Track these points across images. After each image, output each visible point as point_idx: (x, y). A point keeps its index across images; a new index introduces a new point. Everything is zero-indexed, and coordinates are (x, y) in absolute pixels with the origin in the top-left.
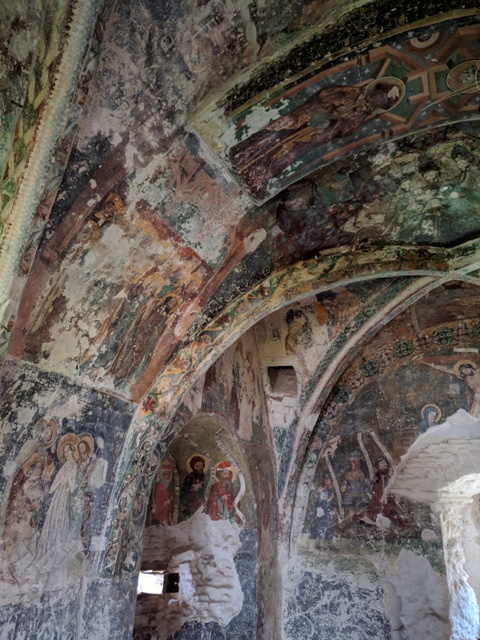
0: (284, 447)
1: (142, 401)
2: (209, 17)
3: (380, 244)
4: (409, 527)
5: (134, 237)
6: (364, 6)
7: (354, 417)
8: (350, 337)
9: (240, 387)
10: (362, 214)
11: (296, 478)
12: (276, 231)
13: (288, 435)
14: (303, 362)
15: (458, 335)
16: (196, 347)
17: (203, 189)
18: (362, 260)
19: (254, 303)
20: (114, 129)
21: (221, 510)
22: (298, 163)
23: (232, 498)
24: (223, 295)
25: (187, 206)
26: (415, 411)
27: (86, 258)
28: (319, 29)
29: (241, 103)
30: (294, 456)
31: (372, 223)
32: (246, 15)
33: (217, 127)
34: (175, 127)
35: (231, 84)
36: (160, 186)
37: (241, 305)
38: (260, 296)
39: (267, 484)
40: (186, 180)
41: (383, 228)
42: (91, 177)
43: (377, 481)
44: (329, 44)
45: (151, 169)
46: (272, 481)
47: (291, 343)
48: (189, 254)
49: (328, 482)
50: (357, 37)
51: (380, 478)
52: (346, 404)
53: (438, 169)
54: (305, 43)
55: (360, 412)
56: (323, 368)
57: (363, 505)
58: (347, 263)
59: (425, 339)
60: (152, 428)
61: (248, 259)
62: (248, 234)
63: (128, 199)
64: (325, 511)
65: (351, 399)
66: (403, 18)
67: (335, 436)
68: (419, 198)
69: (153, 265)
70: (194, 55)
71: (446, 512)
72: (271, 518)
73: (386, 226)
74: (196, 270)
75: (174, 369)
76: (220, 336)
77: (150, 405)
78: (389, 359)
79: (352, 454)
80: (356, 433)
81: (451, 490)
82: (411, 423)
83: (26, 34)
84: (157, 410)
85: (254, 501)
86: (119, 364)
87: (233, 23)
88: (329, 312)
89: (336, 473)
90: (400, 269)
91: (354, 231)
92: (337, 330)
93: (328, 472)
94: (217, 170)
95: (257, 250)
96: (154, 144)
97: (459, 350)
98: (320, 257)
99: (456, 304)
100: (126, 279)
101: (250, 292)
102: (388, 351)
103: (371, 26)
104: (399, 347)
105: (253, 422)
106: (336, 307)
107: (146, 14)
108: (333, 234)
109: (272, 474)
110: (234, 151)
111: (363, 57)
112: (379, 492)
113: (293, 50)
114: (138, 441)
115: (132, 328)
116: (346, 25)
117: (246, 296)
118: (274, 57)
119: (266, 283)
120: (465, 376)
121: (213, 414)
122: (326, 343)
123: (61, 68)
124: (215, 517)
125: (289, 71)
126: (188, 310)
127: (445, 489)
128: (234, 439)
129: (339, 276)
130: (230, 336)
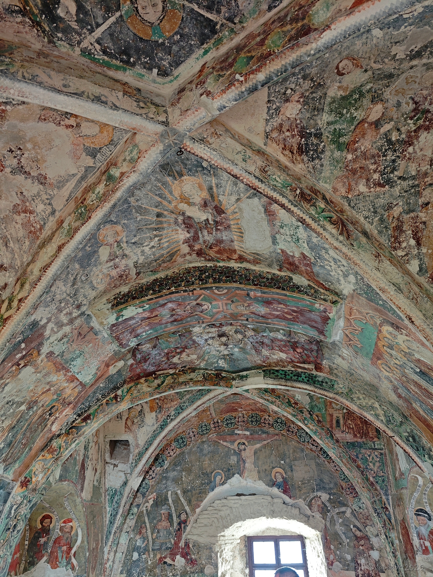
0: (114, 503)
1: (20, 480)
2: (111, 266)
3: (193, 370)
4: (197, 564)
5: (40, 372)
6: (193, 267)
7: (166, 478)
8: (170, 423)
9: (88, 458)
10: (184, 354)
11: (120, 529)
12: (131, 361)
13: (118, 493)
14: (136, 438)
15: (238, 422)
16: (65, 438)
17: (89, 342)
18: (181, 379)
19: (110, 405)
20: (43, 316)
21: (60, 559)
22: (150, 332)
23: (70, 549)
24: (89, 401)
25: (77, 352)
26: (207, 475)
27: (6, 387)
28: (170, 273)
29: (122, 304)
30: (121, 511)
31: (189, 359)
32: (131, 265)
33: (106, 314)
34: (80, 312)
35: (117, 291)
36: (63, 343)
37: (101, 407)
38: (114, 401)
39: (98, 535)
40: (80, 338)
41: (196, 361)
42: (23, 342)
43: (179, 530)
44: (174, 283)
45: (60, 335)
46: (102, 531)
47: (129, 423)
48: (73, 379)
49: (144, 531)
50: (189, 283)
51: (181, 527)
52: (162, 468)
53: (228, 337)
54: (161, 278)
55: (172, 474)
56: (149, 443)
57: (167, 548)
58: (173, 381)
59: (218, 422)
60: (25, 501)
61: (110, 379)
62: (113, 364)
63: (42, 351)
64: (139, 555)
65: (166, 464)
66: (211, 280)
67: (152, 494)
68: (217, 349)
69: (48, 387)
70: (99, 280)
71: (222, 551)
72: (98, 563)
73: (198, 361)
74: (75, 388)
75: (46, 455)
76: (83, 430)
77: (25, 484)
78: (194, 436)
79: (163, 507)
80: (167, 491)
81: (226, 534)
82: (205, 484)
83: (6, 273)
84: (30, 487)
85: (87, 550)
86: (9, 455)
87: (124, 268)
88: (158, 404)
89: (150, 523)
90: (204, 385)
91: (179, 362)
92: (162, 417)
93: (144, 522)
94: (100, 331)
95: (117, 372)
96: (65, 321)
97: (239, 432)
98: (156, 376)
99: (237, 403)
100: (28, 398)
101: (108, 398)
102: (194, 430)
103: (196, 280)
104: (202, 427)
105: (94, 485)
106: (163, 401)
107: (77, 266)
108: (166, 363)
109: (102, 526)
110: (113, 325)
111: (191, 293)
112: (179, 538)
113: (154, 280)
114: (13, 511)
115: (24, 429)
116: (183, 275)
117: (105, 401)
118: (144, 281)
119: (119, 392)
120: (241, 451)
121: (66, 482)
122: (153, 425)
123: (26, 301)
124: (54, 566)
125: (151, 292)
126: (64, 413)
127: (222, 534)
128: (78, 500)
129: (167, 388)
130: (90, 430)
